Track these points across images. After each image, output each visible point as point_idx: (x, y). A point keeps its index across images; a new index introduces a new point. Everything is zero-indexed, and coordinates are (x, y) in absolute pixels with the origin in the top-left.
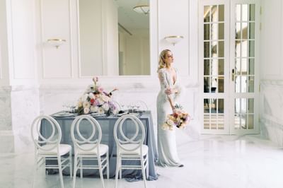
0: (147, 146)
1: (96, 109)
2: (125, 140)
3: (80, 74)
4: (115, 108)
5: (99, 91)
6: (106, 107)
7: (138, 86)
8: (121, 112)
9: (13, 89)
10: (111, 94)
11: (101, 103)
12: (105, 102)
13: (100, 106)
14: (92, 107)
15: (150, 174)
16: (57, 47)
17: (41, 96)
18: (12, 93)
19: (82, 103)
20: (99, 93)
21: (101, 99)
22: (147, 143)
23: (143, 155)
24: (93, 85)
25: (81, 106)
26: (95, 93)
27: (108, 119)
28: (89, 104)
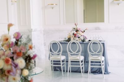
0: (103, 57)
1: (77, 39)
2: (93, 53)
3: (65, 23)
4: (86, 39)
5: (78, 30)
6: (82, 38)
7: (97, 29)
8: (90, 41)
9: (33, 30)
10: (84, 31)
11: (80, 36)
12: (82, 36)
13: (79, 37)
14: (75, 38)
15: (105, 71)
16: (53, 8)
17: (44, 34)
18: (32, 32)
19: (70, 36)
20: (78, 31)
21: (80, 34)
22: (104, 55)
23: (102, 60)
24: (75, 27)
25: (69, 37)
26: (76, 31)
27: (83, 44)
28: (73, 36)
